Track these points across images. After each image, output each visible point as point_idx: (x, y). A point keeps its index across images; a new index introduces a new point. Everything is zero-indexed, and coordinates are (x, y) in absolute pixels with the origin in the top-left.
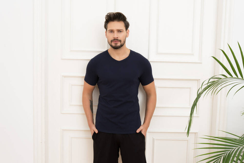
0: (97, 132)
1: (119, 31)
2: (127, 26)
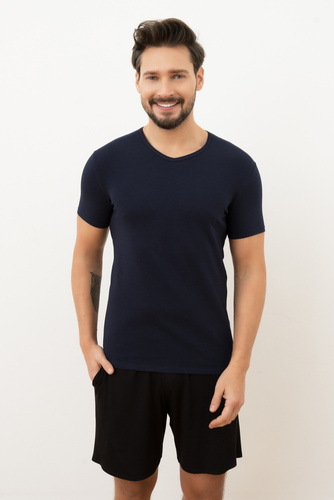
0: (110, 370)
1: (176, 75)
2: (197, 57)
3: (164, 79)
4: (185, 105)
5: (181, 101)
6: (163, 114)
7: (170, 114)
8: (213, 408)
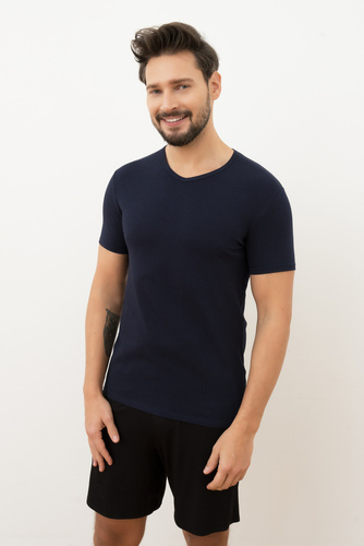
3: (166, 91)
4: (194, 118)
5: (188, 114)
6: (171, 130)
7: (178, 129)
8: (207, 471)
